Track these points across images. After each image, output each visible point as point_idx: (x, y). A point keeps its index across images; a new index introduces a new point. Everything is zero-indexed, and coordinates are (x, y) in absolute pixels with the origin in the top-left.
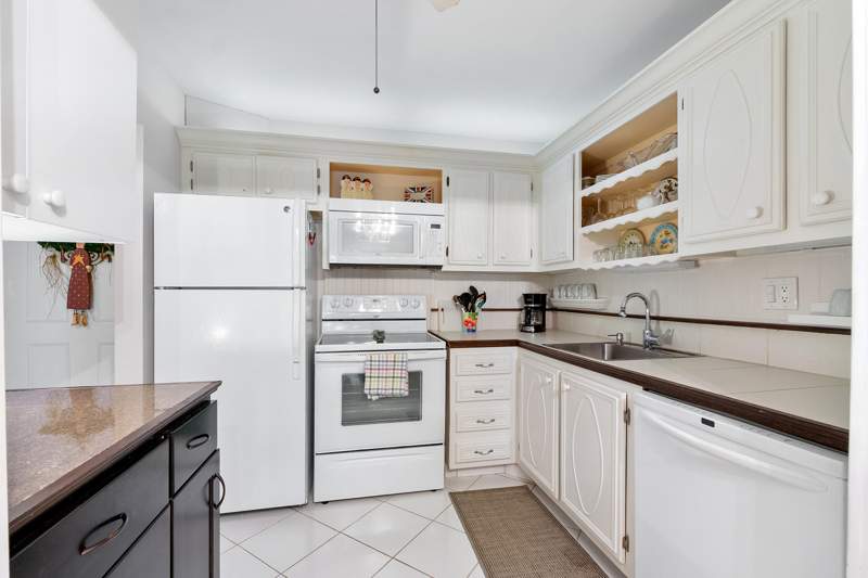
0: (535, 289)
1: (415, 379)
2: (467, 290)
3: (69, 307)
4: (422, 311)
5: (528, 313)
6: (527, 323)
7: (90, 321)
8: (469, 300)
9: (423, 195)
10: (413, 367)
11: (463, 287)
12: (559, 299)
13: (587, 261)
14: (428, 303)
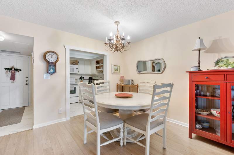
0: (91, 77)
1: (75, 88)
2: (81, 77)
3: (11, 80)
4: (74, 80)
5: (90, 80)
6: (90, 81)
7: (15, 82)
8: (81, 78)
9: (75, 64)
10: (75, 87)
11: (80, 77)
12: (94, 78)
13: (96, 74)
14: (75, 78)
